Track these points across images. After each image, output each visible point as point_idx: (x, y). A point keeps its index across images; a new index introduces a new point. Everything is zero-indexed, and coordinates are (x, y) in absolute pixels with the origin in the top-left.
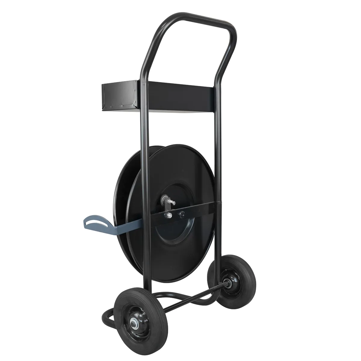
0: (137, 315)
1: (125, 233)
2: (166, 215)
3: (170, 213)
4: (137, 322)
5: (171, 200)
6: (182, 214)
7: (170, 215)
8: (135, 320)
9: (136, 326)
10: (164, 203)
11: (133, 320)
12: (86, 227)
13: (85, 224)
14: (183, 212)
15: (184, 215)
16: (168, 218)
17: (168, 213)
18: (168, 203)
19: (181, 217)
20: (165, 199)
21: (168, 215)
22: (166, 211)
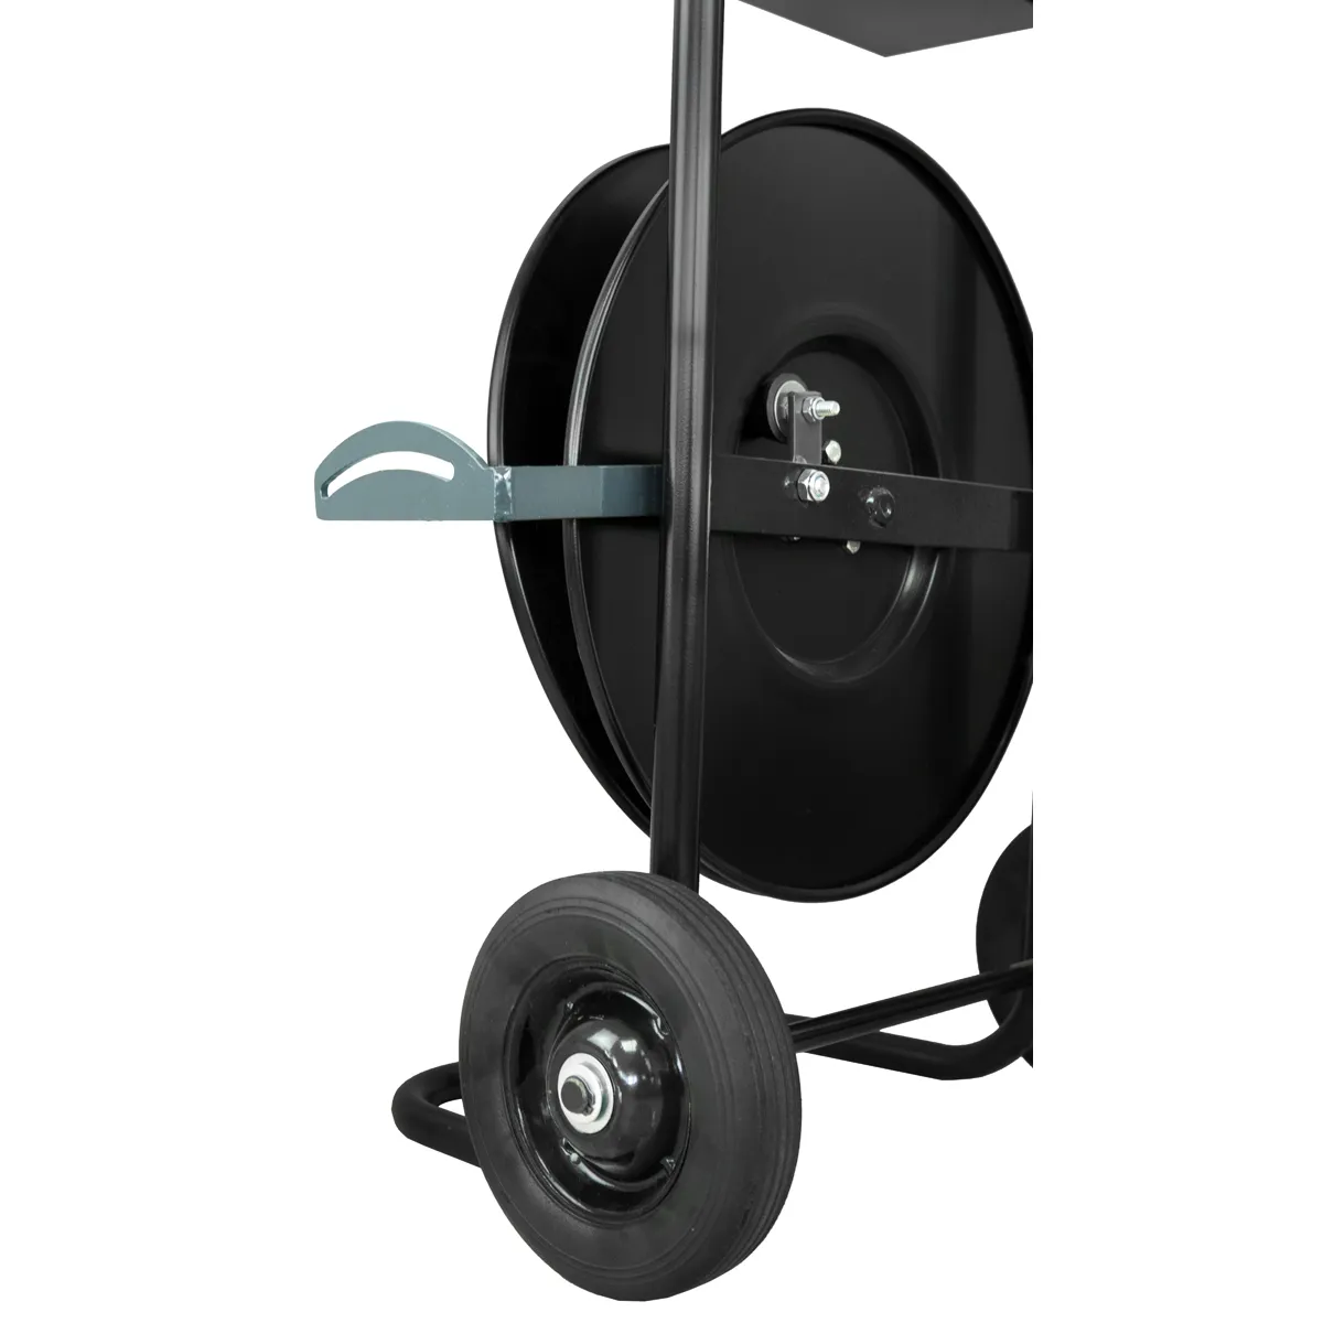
0: (604, 1039)
1: (558, 523)
2: (796, 485)
3: (816, 473)
4: (602, 1084)
5: (827, 398)
6: (883, 501)
7: (817, 486)
8: (591, 1068)
9: (597, 1107)
10: (787, 422)
11: (578, 1068)
12: (331, 507)
13: (322, 488)
14: (885, 492)
15: (889, 512)
16: (809, 498)
17: (807, 471)
18: (807, 418)
19: (875, 520)
20: (790, 396)
21: (806, 483)
22: (793, 461)
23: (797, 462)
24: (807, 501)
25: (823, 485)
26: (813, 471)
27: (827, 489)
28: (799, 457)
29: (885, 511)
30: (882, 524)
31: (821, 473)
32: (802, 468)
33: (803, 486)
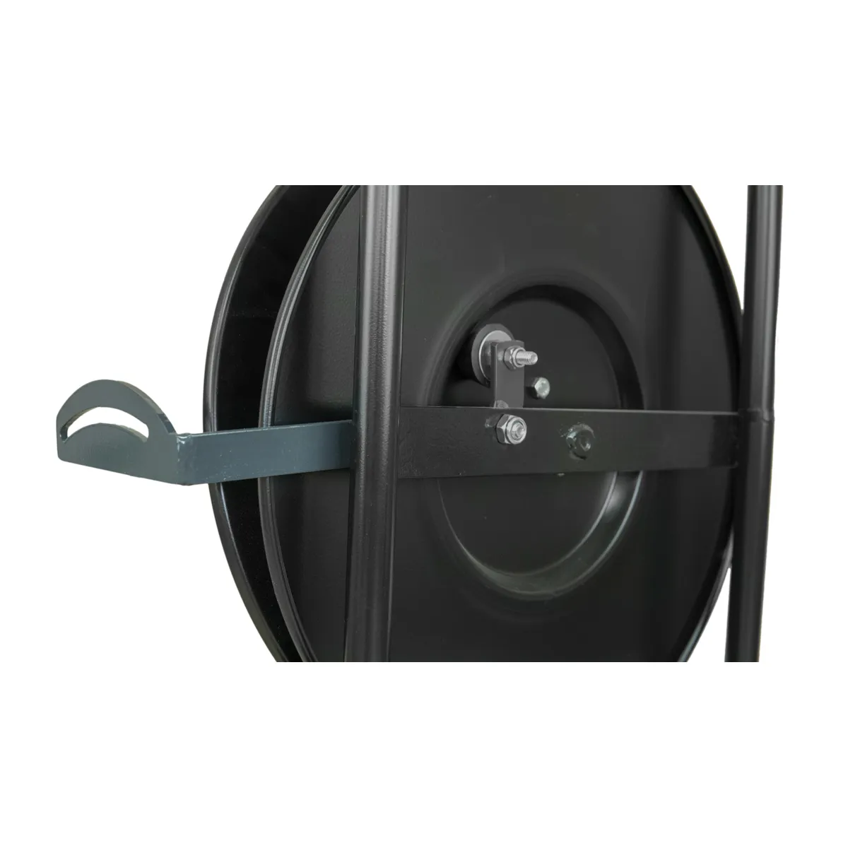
2: (496, 429)
3: (514, 418)
5: (528, 349)
6: (583, 436)
7: (515, 430)
10: (489, 369)
13: (62, 430)
14: (587, 428)
15: (588, 446)
16: (506, 441)
17: (505, 415)
18: (508, 366)
19: (575, 454)
20: (493, 346)
21: (503, 428)
22: (495, 407)
23: (499, 407)
24: (505, 444)
25: (519, 429)
26: (511, 416)
27: (524, 433)
28: (500, 402)
29: (585, 445)
30: (583, 457)
31: (521, 419)
32: (502, 413)
33: (501, 430)
